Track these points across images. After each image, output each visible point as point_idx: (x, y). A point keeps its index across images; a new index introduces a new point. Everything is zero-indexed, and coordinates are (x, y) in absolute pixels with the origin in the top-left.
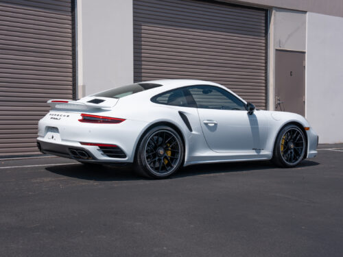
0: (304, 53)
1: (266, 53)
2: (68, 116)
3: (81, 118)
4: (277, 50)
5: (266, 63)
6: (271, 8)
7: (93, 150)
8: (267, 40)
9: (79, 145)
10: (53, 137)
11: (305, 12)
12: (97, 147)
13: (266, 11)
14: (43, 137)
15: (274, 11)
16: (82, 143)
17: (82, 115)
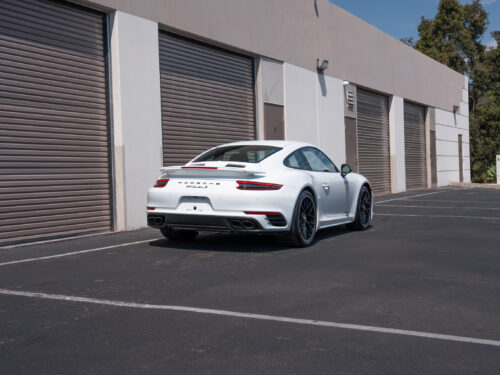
0: (282, 107)
1: (254, 107)
2: (218, 184)
3: (238, 185)
4: (265, 104)
5: (255, 118)
6: (258, 57)
7: (261, 219)
8: (254, 92)
9: (244, 215)
10: (195, 208)
11: (282, 62)
12: (264, 216)
13: (252, 59)
14: (175, 209)
15: (261, 61)
16: (247, 213)
17: (238, 182)
